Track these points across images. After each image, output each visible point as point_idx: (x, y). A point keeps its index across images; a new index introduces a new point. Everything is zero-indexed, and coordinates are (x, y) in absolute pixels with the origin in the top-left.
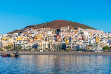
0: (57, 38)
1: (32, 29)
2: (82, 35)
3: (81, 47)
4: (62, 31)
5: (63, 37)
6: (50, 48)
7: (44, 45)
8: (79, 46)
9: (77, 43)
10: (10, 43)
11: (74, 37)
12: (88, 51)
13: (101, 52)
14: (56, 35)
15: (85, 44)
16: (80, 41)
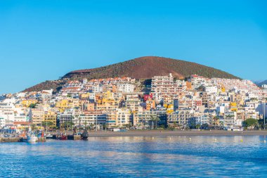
0: (147, 102)
1: (85, 81)
2: (201, 94)
3: (199, 120)
4: (156, 84)
5: (158, 99)
6: (135, 124)
7: (121, 117)
8: (195, 118)
9: (191, 111)
10: (49, 114)
11: (184, 97)
12: (213, 128)
13: (239, 130)
14: (142, 93)
15: (207, 114)
16: (197, 107)
